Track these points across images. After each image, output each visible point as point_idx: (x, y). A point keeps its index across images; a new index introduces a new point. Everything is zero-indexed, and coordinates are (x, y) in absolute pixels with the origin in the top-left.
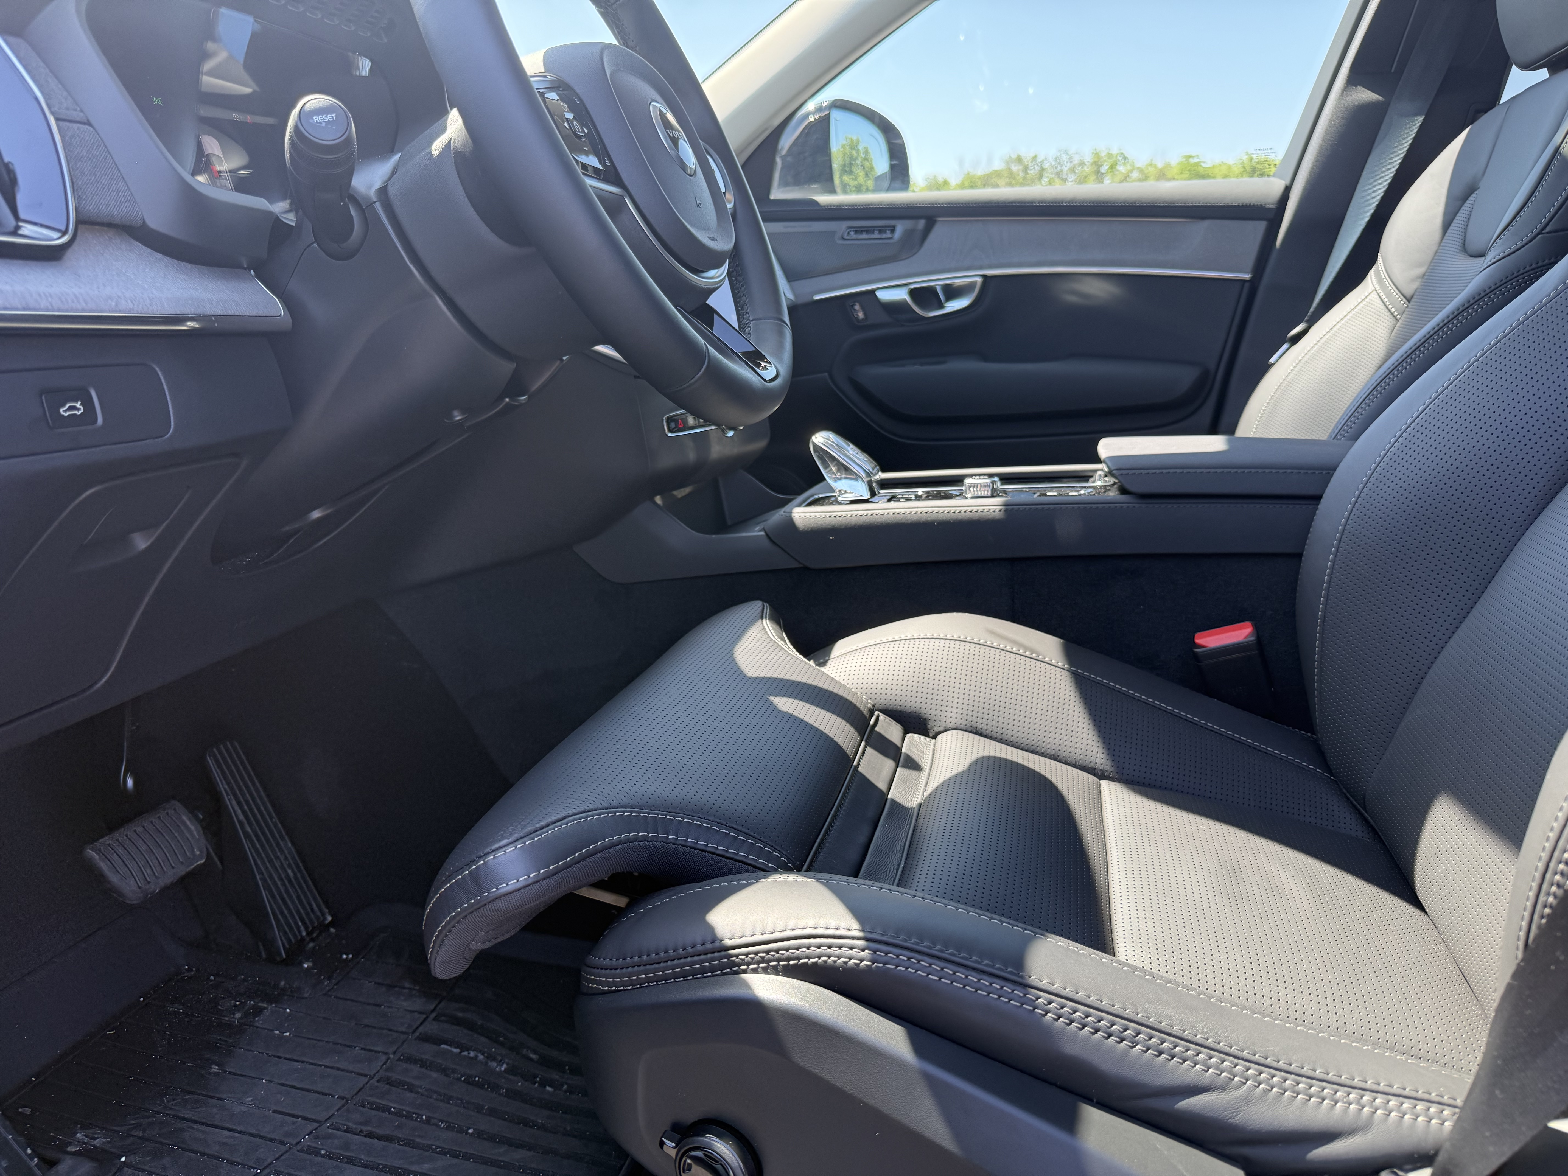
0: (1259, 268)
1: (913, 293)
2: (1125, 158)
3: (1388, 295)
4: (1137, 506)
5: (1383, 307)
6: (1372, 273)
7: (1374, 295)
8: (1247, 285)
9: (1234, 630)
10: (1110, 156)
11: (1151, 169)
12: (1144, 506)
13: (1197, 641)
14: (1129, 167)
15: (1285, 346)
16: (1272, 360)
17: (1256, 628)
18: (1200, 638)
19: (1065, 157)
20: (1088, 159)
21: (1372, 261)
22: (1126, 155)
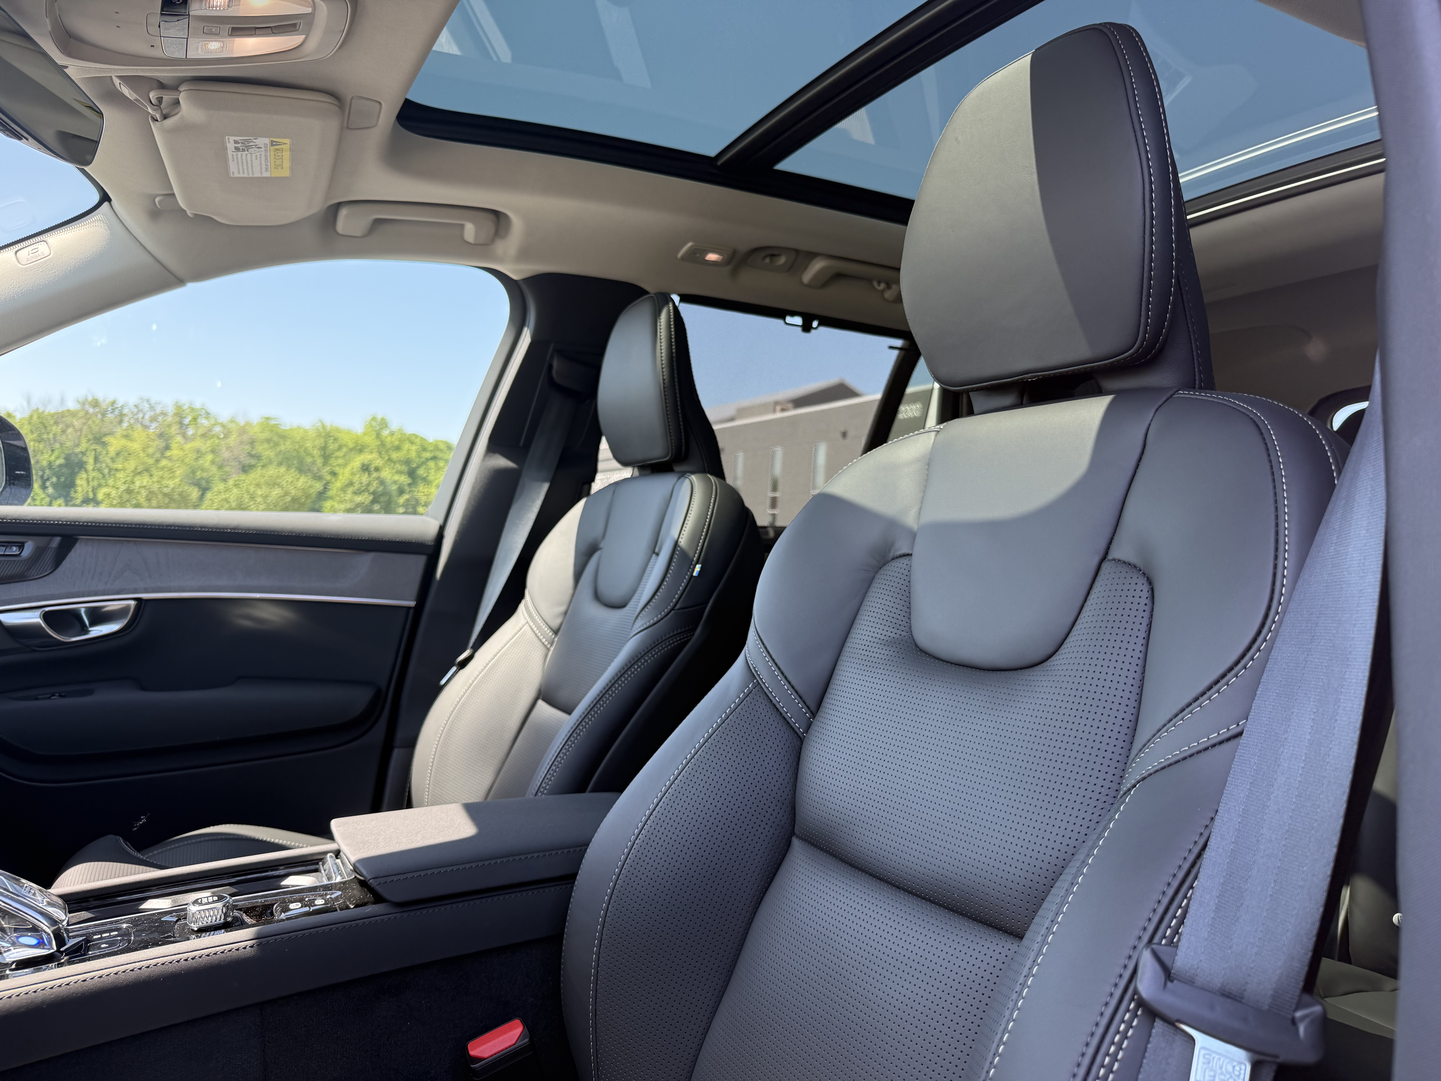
0: (422, 596)
1: (47, 617)
2: (208, 414)
3: (539, 628)
4: (398, 915)
5: (534, 636)
6: (522, 607)
7: (526, 627)
8: (411, 611)
9: (505, 1033)
10: (193, 410)
11: (232, 426)
12: (405, 915)
13: (473, 1053)
14: (212, 422)
15: (454, 669)
16: (443, 682)
17: (525, 1023)
18: (474, 1049)
19: (146, 406)
20: (171, 410)
21: (521, 596)
22: (209, 411)
